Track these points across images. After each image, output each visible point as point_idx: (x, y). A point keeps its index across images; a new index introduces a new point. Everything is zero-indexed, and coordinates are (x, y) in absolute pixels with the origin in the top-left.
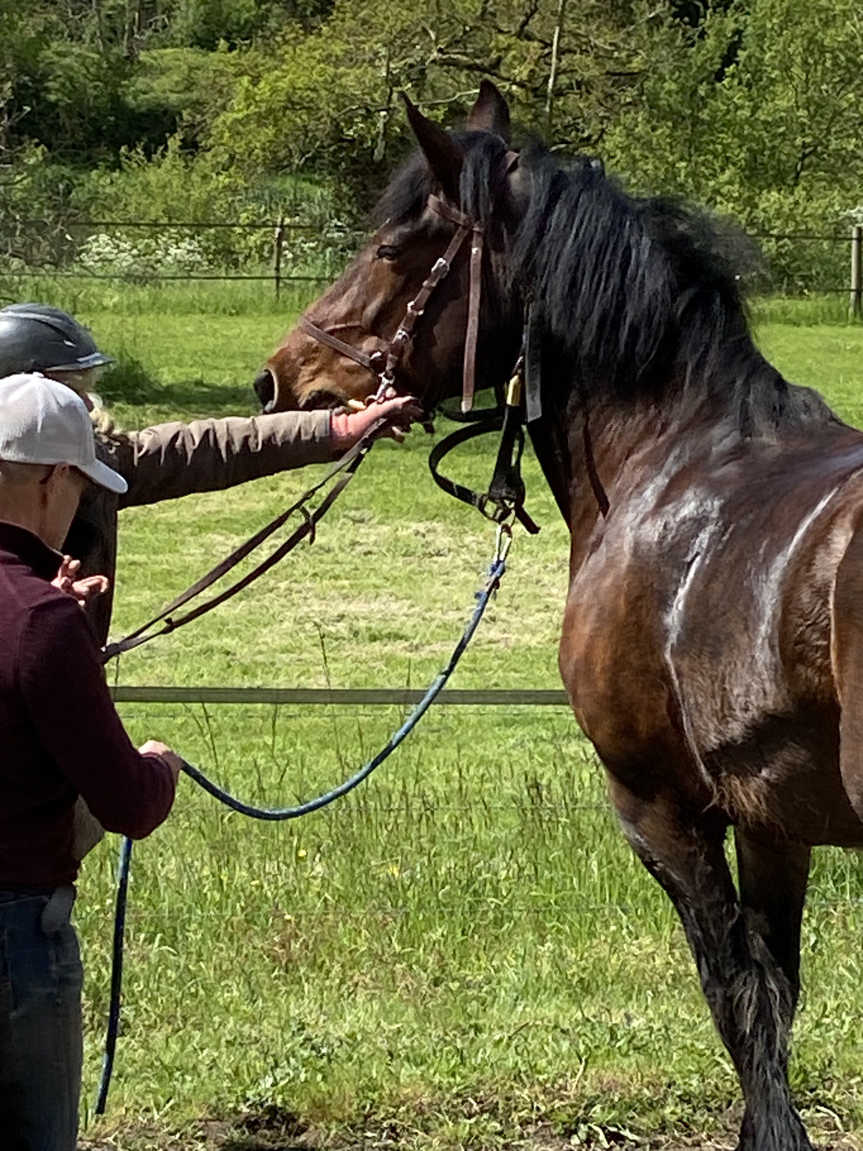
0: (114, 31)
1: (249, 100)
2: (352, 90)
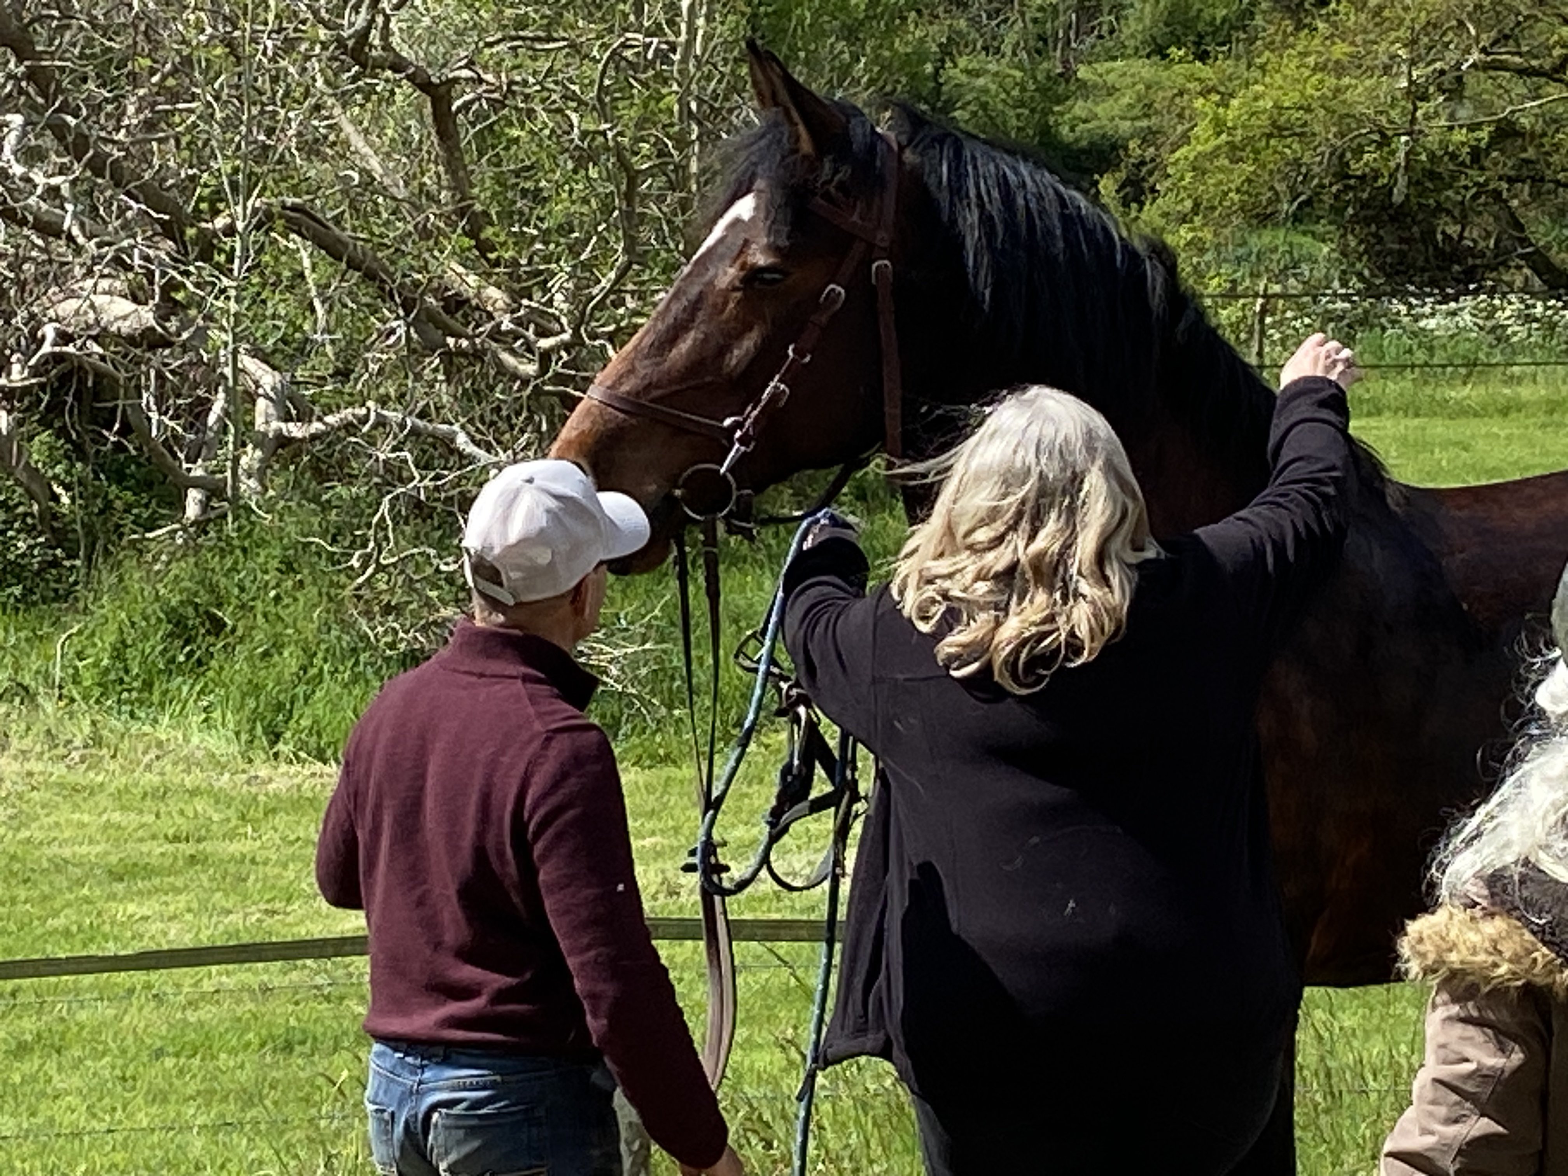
0: (1043, 39)
1: (1219, 126)
2: (1360, 108)
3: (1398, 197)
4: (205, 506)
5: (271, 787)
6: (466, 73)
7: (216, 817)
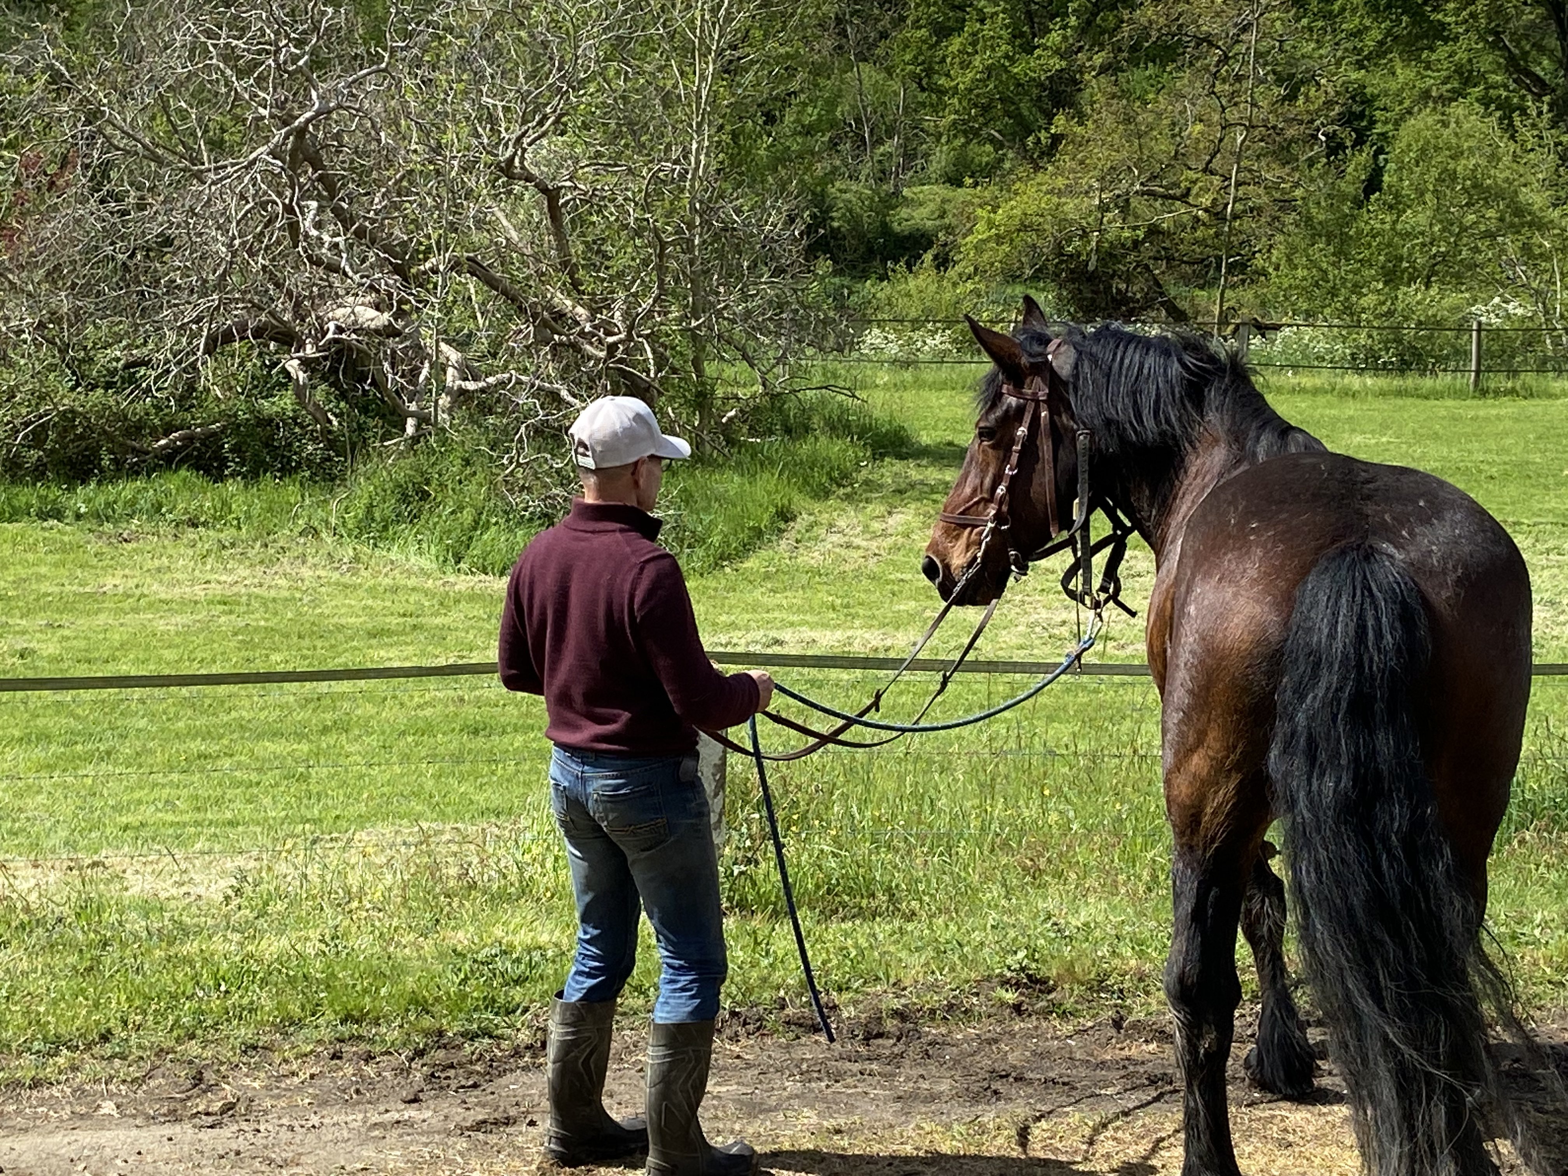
0: (883, 172)
1: (991, 224)
2: (1071, 216)
3: (1091, 268)
4: (418, 427)
5: (457, 588)
6: (568, 184)
7: (427, 604)
